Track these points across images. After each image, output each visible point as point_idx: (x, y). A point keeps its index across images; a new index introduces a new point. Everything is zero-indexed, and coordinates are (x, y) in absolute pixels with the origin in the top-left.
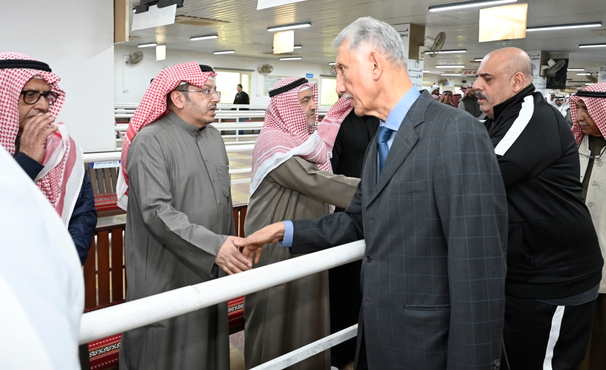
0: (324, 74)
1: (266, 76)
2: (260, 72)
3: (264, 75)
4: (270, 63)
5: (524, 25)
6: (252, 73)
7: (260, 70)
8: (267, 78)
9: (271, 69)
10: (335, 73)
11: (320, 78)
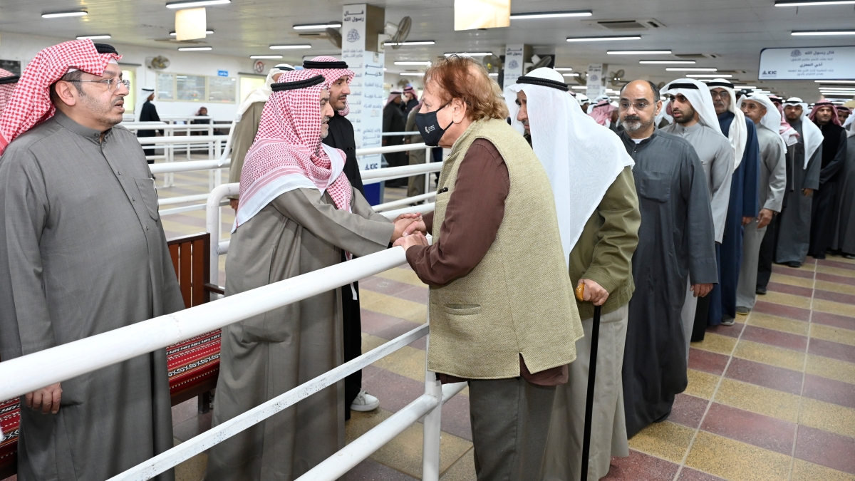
0: (243, 71)
1: (159, 73)
2: (149, 67)
3: (157, 72)
4: (165, 55)
5: (507, 11)
6: (138, 69)
7: (150, 65)
8: (161, 77)
9: (166, 64)
10: (259, 70)
11: (238, 76)
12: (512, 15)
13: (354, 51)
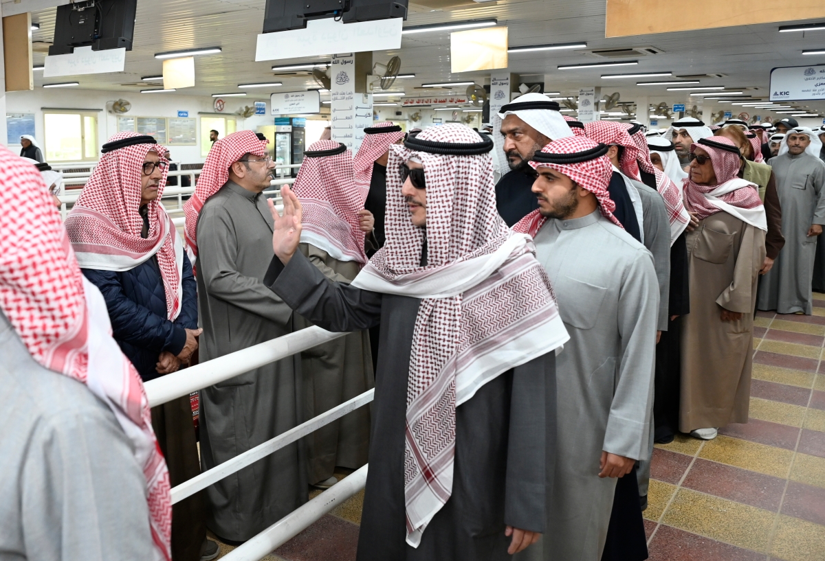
0: (203, 111)
1: (119, 117)
2: (110, 112)
3: (117, 116)
4: (125, 99)
6: (100, 114)
7: (111, 109)
8: (121, 121)
9: (127, 107)
10: (219, 109)
11: (198, 116)
12: (509, 49)
13: (344, 94)
